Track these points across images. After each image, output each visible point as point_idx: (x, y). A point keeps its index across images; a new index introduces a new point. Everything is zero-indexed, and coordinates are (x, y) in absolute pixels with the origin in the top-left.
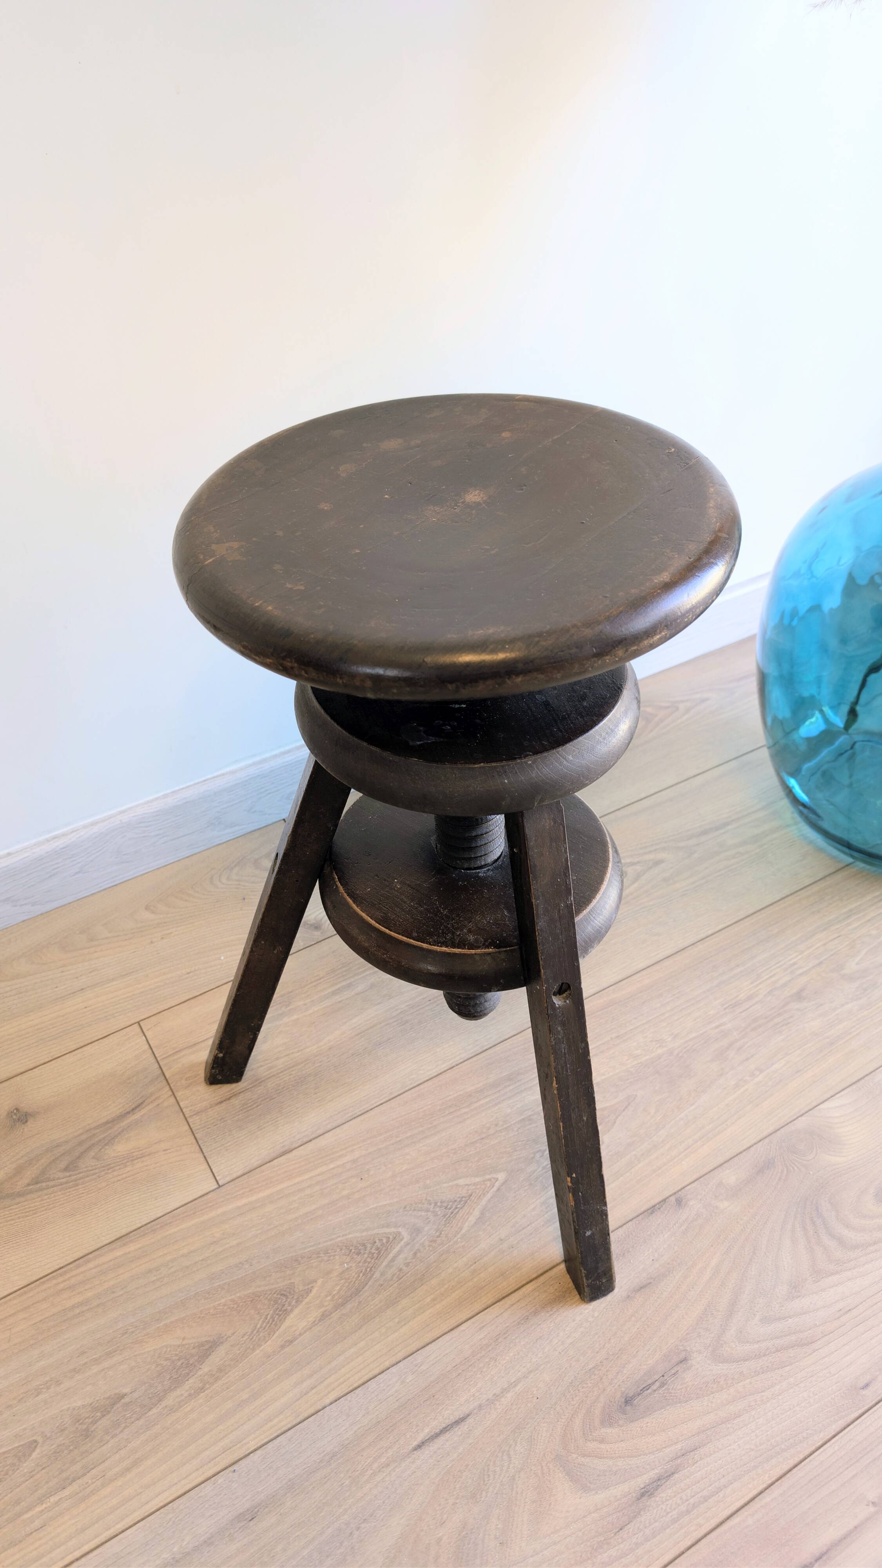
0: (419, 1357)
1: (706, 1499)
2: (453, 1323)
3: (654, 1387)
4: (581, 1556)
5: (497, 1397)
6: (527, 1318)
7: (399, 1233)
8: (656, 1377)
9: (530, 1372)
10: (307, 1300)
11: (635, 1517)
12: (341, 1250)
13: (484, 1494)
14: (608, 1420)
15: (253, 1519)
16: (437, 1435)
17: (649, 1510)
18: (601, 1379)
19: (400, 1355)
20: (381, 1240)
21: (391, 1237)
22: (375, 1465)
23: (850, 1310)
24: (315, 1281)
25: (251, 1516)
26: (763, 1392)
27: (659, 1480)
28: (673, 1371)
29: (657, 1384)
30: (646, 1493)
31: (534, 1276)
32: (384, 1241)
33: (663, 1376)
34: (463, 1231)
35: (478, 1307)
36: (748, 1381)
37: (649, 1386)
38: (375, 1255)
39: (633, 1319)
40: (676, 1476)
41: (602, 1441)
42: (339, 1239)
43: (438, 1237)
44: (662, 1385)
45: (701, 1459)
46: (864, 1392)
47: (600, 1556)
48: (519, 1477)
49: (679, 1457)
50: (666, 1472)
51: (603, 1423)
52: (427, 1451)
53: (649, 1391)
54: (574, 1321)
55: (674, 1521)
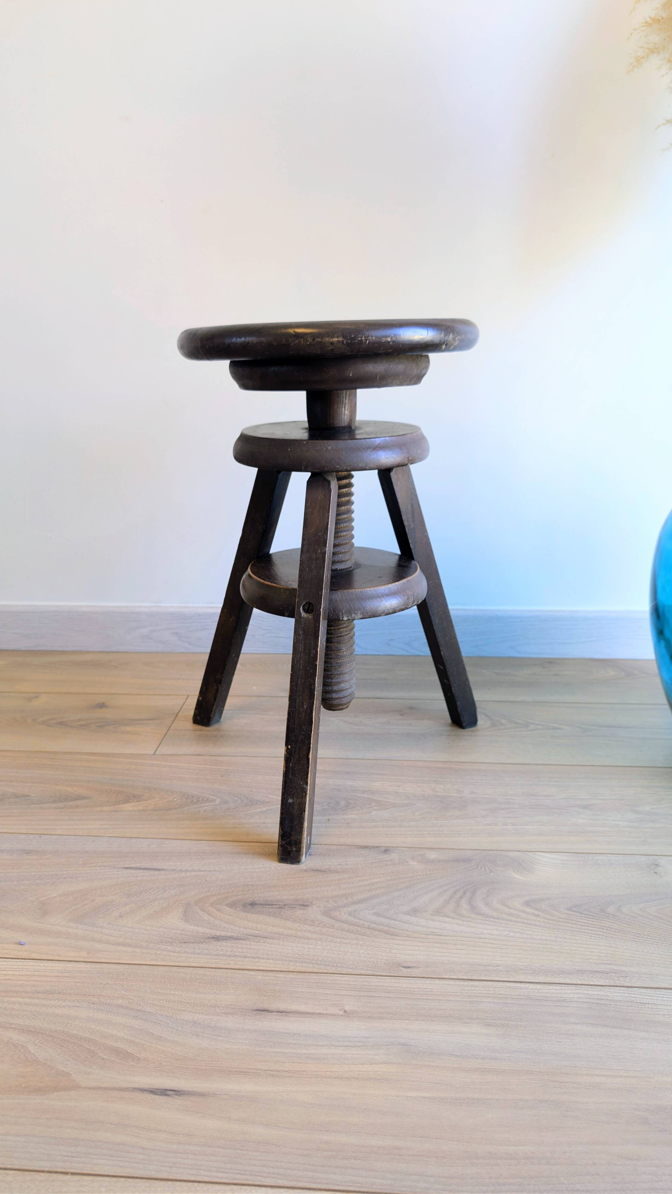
0: (167, 842)
1: (245, 957)
2: (200, 838)
3: (274, 906)
4: (152, 940)
5: (187, 871)
6: (239, 853)
7: (216, 800)
8: (281, 904)
9: (215, 871)
10: (142, 802)
11: (199, 943)
12: (180, 794)
13: (135, 897)
14: (232, 905)
15: (28, 853)
16: (140, 869)
17: (209, 944)
18: (249, 890)
19: (160, 837)
20: (203, 798)
21: (210, 800)
22: (100, 864)
23: (440, 935)
24: (154, 798)
25: (28, 852)
26: (337, 938)
27: (230, 937)
28: (293, 906)
29: (278, 906)
30: (217, 938)
31: (263, 841)
32: (205, 799)
33: (285, 905)
34: (249, 812)
35: (220, 839)
36: (332, 930)
37: (273, 905)
38: (194, 802)
39: (298, 879)
40: (241, 941)
41: (219, 910)
42: (184, 790)
43: (234, 809)
44: (281, 908)
45: (264, 943)
46: (402, 969)
47: (161, 945)
48: (160, 900)
49: (252, 936)
50: (237, 937)
51: (227, 905)
52: (128, 871)
53: (270, 906)
54: (263, 865)
55: (217, 955)
